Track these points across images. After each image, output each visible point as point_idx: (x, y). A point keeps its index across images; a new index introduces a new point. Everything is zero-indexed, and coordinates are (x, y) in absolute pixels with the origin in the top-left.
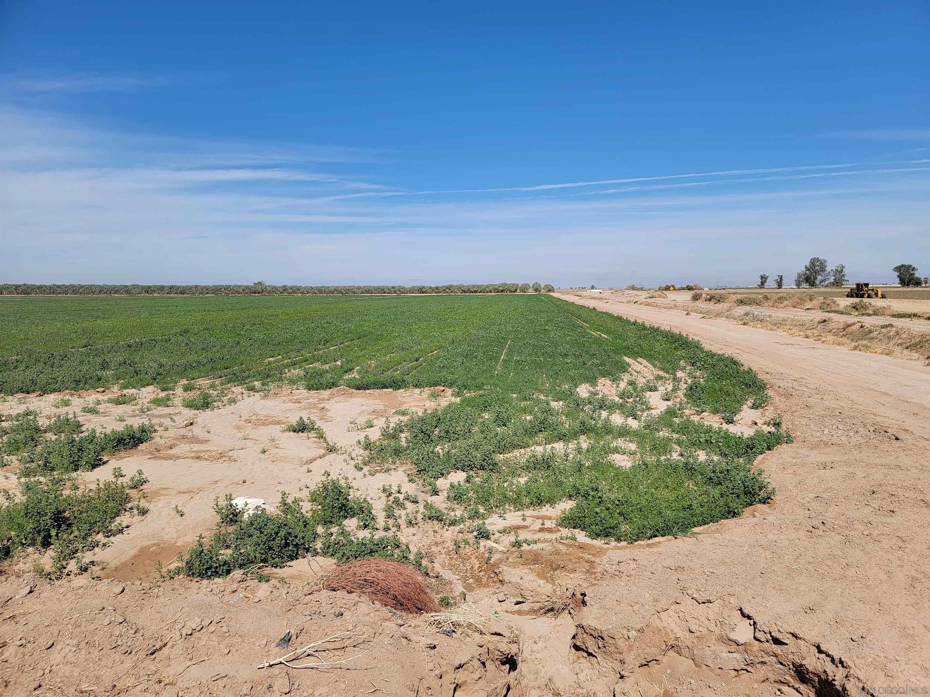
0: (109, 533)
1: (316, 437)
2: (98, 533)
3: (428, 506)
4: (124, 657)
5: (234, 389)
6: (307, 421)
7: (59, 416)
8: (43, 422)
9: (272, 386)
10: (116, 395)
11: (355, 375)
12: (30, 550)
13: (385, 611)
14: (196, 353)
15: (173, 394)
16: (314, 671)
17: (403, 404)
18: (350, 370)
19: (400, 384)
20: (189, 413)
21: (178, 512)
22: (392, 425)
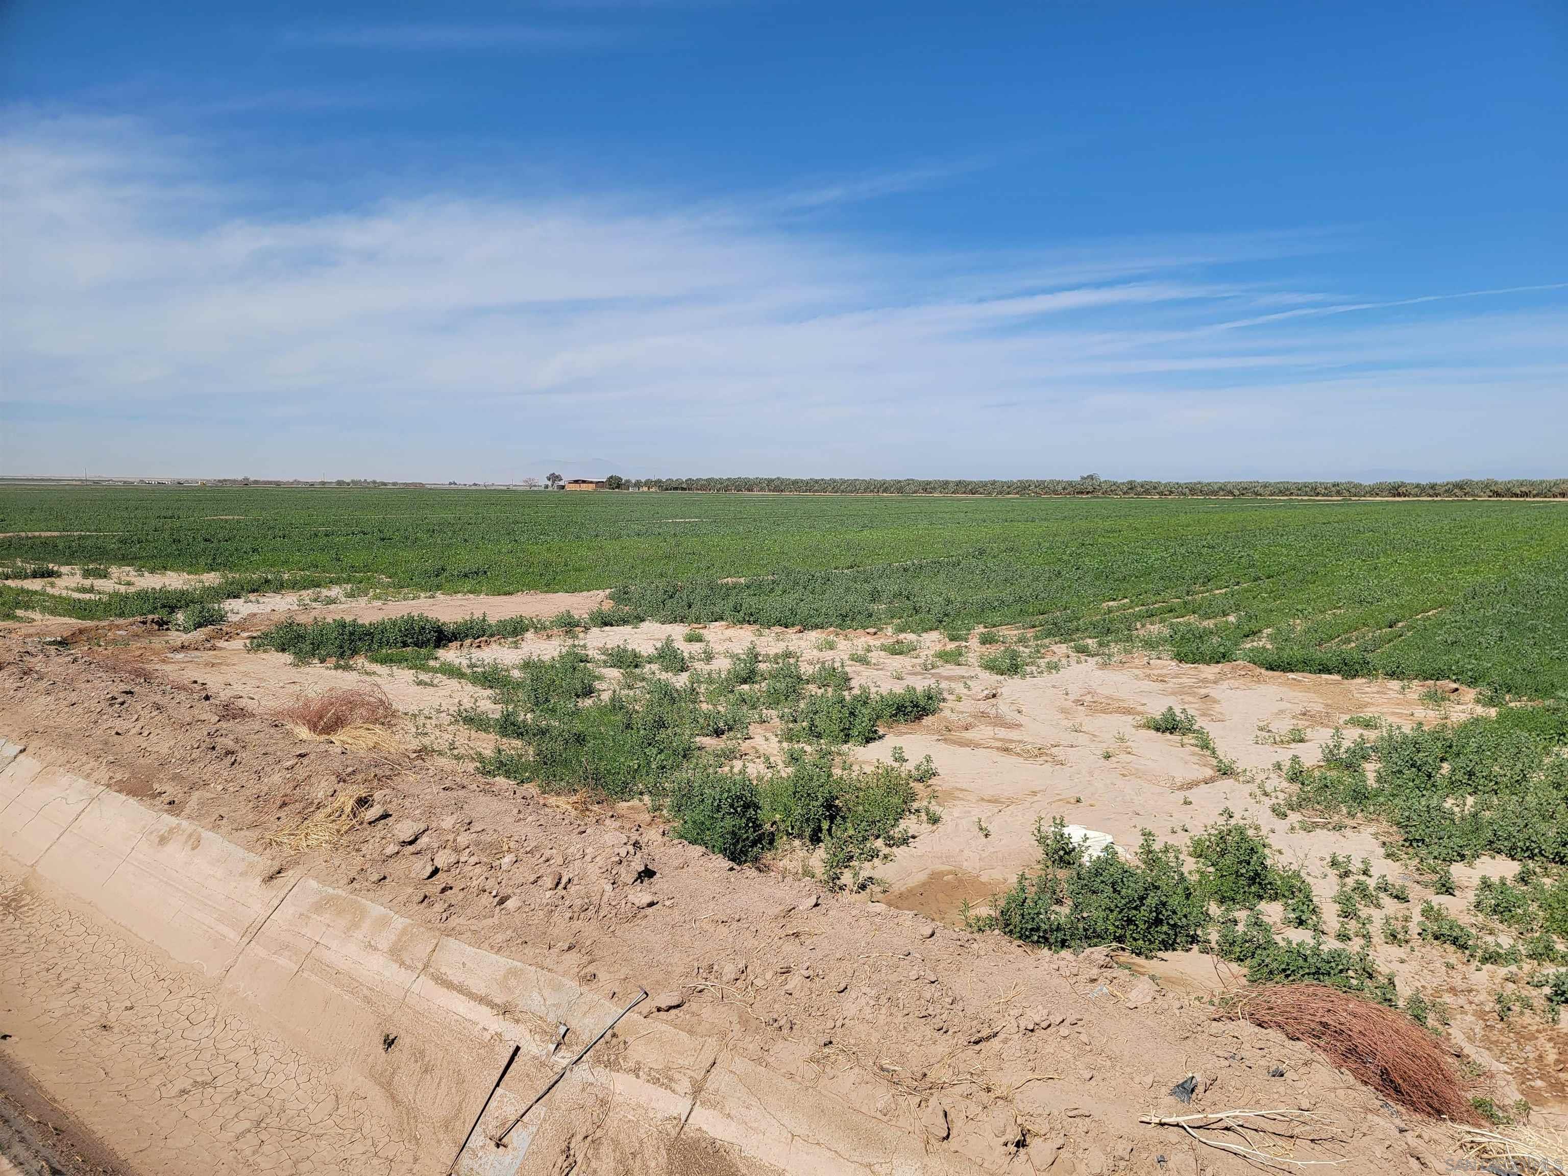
0: (891, 842)
1: (1197, 746)
2: (878, 837)
3: (1428, 912)
4: (937, 1035)
5: (1054, 648)
6: (1180, 716)
7: (823, 663)
8: (806, 670)
9: (1114, 648)
10: (891, 641)
11: (1263, 642)
12: (797, 843)
13: (1367, 1095)
14: (996, 586)
15: (966, 647)
16: (1239, 1160)
17: (1366, 706)
18: (1254, 633)
19: (1357, 667)
20: (990, 679)
21: (981, 829)
22: (1346, 744)
